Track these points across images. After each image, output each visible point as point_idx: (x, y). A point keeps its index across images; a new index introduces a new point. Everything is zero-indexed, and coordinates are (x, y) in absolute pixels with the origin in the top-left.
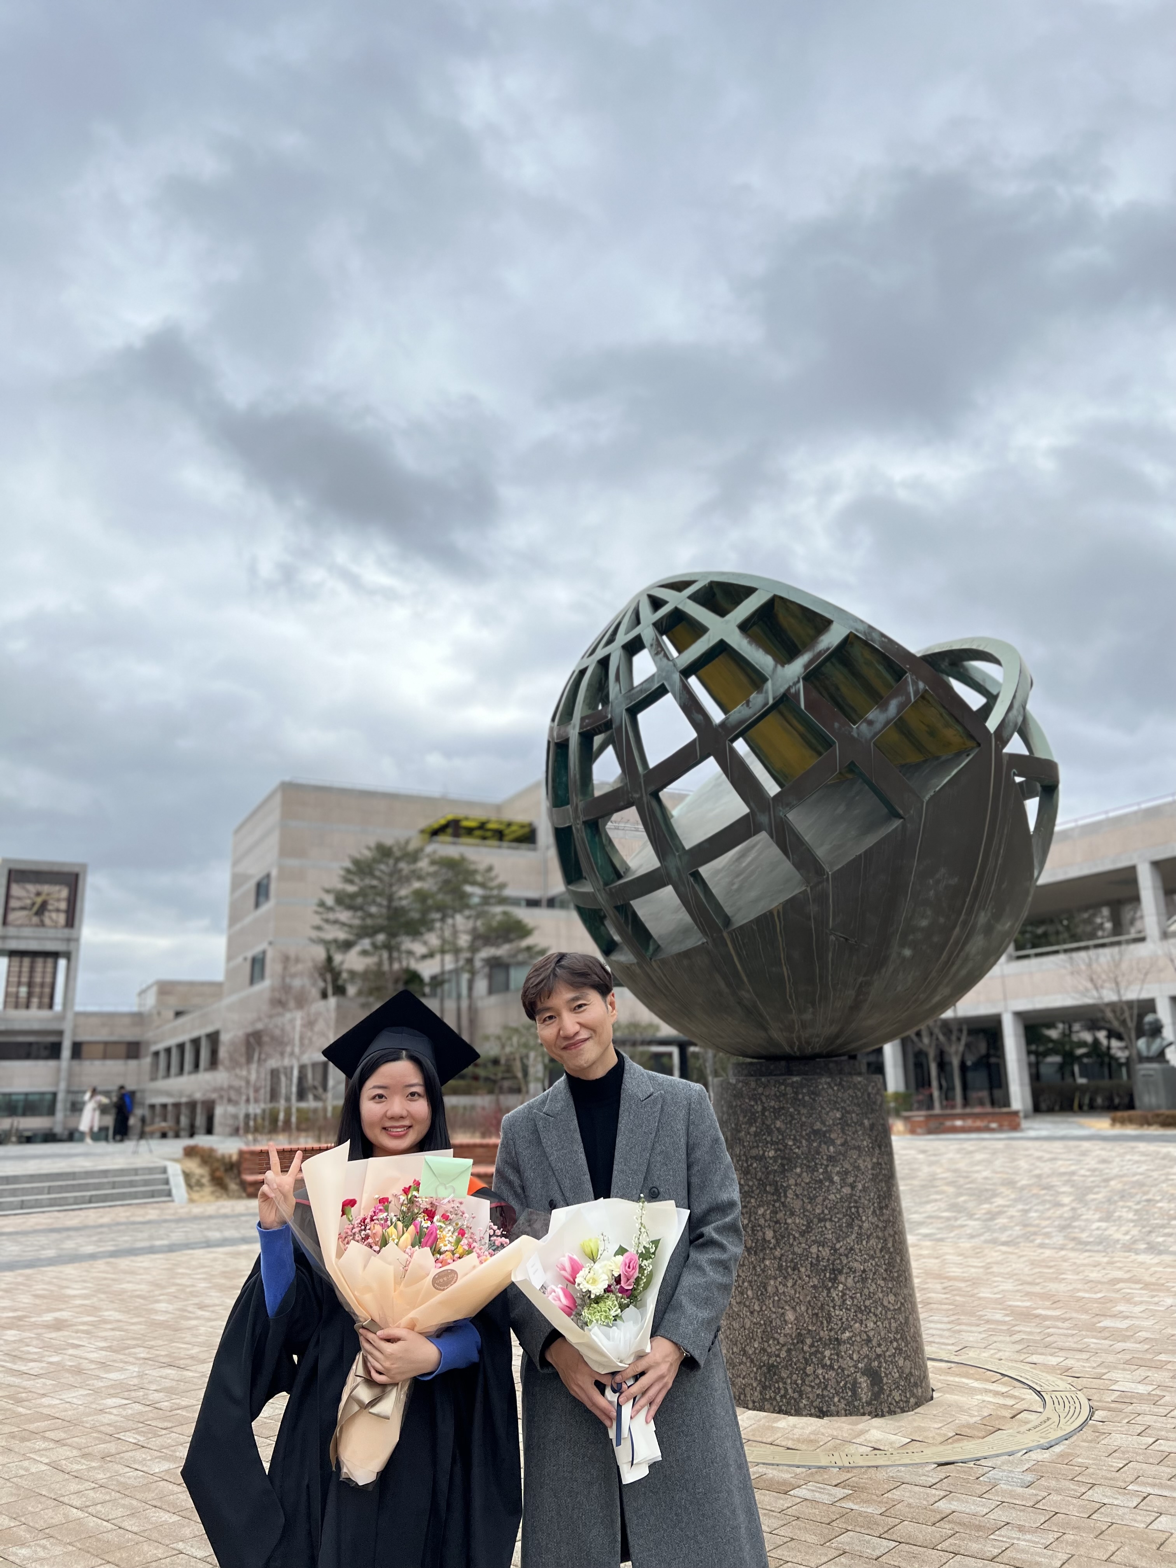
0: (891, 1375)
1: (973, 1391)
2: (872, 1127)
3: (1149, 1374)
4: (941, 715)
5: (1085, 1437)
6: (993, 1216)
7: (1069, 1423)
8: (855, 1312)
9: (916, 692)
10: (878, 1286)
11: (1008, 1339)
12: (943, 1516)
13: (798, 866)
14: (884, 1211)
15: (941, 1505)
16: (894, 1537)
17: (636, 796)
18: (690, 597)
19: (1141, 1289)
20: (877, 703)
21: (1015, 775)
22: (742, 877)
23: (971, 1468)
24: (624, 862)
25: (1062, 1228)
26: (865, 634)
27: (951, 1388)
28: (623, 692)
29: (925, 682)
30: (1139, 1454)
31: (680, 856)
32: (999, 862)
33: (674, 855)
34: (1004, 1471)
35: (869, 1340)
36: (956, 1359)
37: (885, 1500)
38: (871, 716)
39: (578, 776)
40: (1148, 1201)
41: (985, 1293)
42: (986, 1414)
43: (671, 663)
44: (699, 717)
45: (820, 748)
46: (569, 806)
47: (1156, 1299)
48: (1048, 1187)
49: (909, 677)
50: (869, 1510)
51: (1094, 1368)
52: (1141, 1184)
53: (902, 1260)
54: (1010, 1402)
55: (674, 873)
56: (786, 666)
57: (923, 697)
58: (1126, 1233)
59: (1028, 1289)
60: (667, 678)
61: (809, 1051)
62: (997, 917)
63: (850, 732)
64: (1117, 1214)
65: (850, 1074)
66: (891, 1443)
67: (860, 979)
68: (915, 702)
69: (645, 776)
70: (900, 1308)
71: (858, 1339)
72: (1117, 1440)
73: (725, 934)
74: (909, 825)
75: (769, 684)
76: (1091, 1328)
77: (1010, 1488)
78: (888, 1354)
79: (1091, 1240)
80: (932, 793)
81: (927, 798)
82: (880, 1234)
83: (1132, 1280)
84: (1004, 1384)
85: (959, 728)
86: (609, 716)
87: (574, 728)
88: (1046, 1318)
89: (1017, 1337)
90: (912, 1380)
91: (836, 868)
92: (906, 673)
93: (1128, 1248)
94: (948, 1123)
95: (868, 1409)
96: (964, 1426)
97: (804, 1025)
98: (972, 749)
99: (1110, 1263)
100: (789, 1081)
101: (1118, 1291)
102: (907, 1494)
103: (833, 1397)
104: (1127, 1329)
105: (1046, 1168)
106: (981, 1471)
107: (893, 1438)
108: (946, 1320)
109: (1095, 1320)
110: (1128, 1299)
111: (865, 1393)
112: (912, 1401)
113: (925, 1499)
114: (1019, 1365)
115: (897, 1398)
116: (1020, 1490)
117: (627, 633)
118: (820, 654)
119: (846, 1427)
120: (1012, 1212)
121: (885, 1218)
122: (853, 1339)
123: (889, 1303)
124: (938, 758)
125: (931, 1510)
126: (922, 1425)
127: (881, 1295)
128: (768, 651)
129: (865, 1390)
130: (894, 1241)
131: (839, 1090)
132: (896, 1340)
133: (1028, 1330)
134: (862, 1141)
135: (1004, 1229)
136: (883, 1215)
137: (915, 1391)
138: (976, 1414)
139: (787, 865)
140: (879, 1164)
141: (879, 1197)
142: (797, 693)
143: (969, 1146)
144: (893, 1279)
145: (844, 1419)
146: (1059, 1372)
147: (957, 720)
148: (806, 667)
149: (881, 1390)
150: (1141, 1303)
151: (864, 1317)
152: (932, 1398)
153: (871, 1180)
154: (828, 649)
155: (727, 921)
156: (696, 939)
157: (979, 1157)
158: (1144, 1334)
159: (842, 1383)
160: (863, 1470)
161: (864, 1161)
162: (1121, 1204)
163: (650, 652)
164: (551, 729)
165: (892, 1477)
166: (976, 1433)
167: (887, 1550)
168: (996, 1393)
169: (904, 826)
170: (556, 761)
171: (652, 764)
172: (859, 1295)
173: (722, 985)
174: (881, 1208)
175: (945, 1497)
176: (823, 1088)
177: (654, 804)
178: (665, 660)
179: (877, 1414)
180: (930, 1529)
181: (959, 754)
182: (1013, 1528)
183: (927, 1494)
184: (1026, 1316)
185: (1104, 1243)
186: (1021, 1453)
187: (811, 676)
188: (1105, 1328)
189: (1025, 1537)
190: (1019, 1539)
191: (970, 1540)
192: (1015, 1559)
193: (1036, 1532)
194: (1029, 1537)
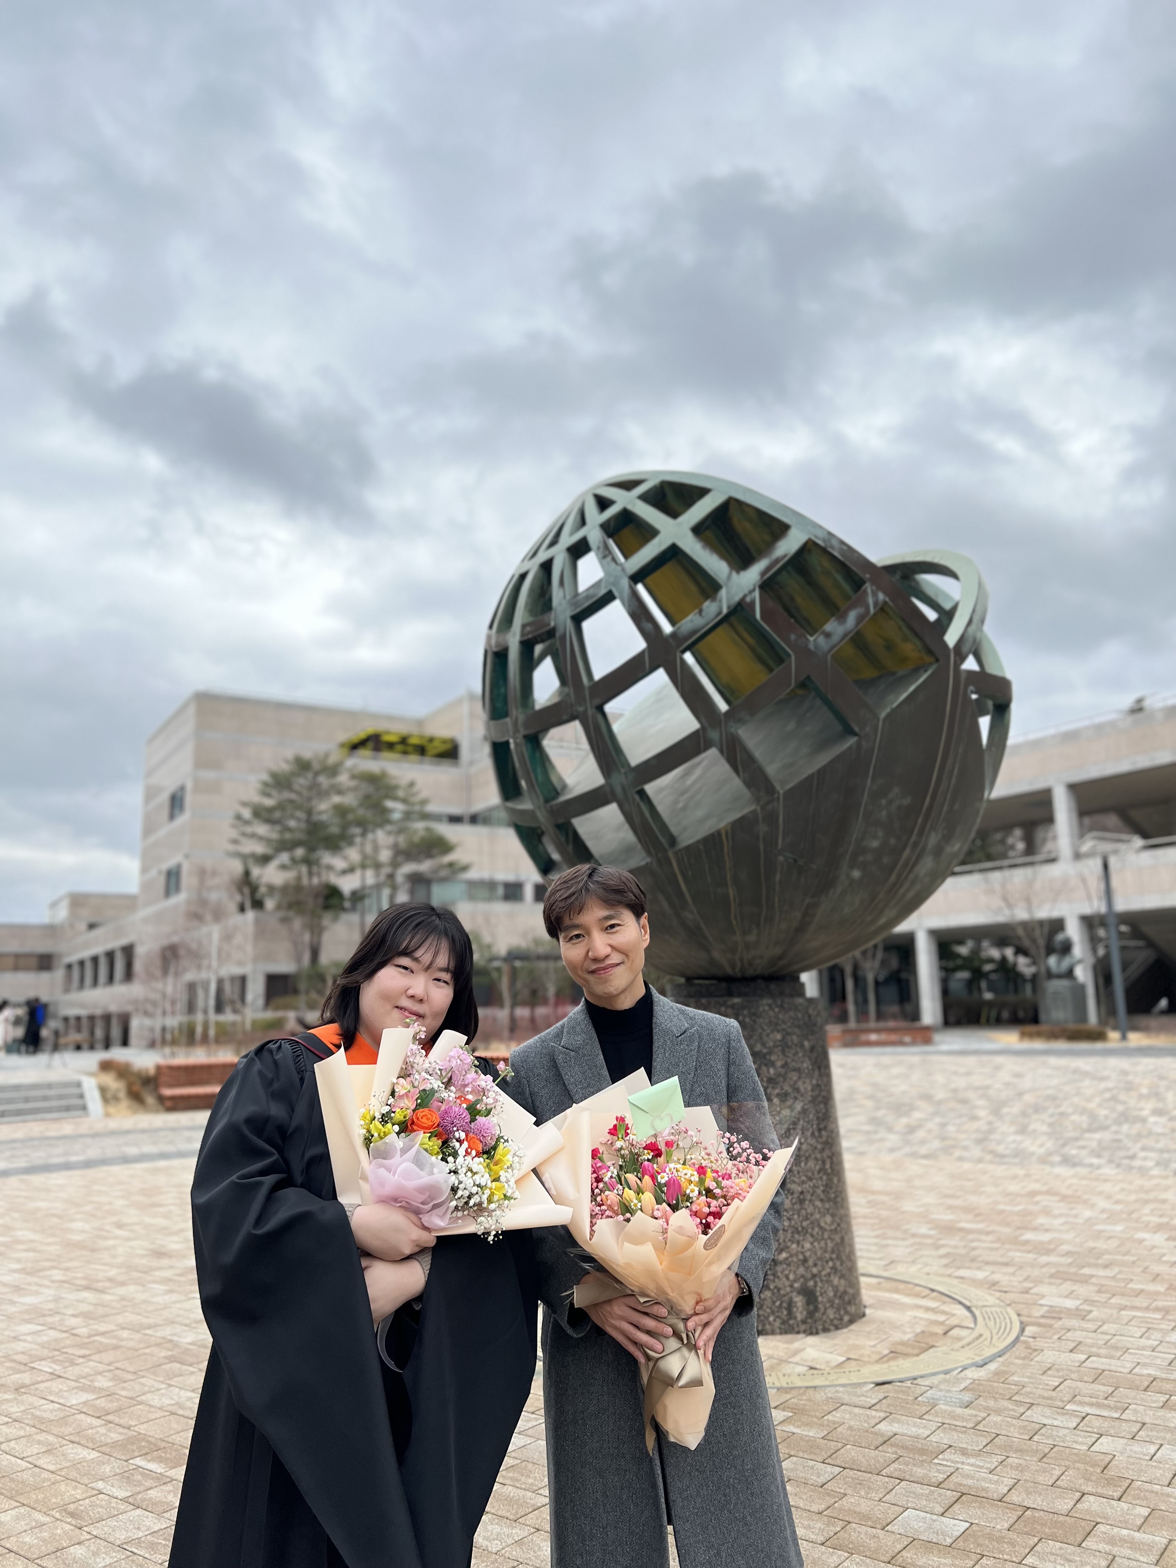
0: (825, 1294)
1: (903, 1307)
2: (812, 1049)
3: (1075, 1288)
4: (900, 628)
5: (1017, 1353)
6: (911, 1130)
7: (1001, 1340)
8: (793, 1233)
9: (876, 604)
10: (815, 1207)
11: (934, 1253)
12: (885, 1439)
13: (748, 784)
14: (823, 1133)
15: (883, 1427)
16: (838, 1462)
17: (581, 709)
18: (640, 497)
19: (1060, 1201)
20: (833, 615)
21: (972, 692)
22: (686, 796)
23: (909, 1387)
24: (561, 779)
25: (979, 1141)
26: (824, 540)
27: (883, 1304)
28: (568, 597)
29: (885, 593)
30: (1074, 1372)
31: (626, 774)
32: (953, 781)
33: (619, 771)
34: (941, 1390)
35: (805, 1260)
36: (885, 1274)
37: (826, 1422)
38: (828, 627)
39: (518, 687)
40: (1062, 1114)
41: (908, 1206)
42: (918, 1330)
43: (619, 568)
44: (649, 626)
45: (771, 663)
46: (508, 720)
47: (1074, 1212)
48: (964, 1101)
49: (868, 587)
50: (811, 1434)
51: (1020, 1282)
52: (1054, 1098)
53: (839, 1181)
54: (942, 1318)
55: (618, 790)
56: (742, 573)
57: (882, 609)
58: (1041, 1145)
59: (950, 1202)
60: (616, 583)
61: (750, 972)
62: (947, 838)
63: (806, 645)
64: (1032, 1127)
65: (792, 996)
66: (827, 1362)
67: (808, 900)
68: (875, 614)
69: (590, 688)
70: (836, 1229)
71: (795, 1259)
72: (1049, 1356)
73: (671, 854)
74: (864, 743)
75: (723, 593)
76: (1015, 1241)
77: (949, 1409)
78: (823, 1273)
79: (1007, 1152)
80: (888, 710)
81: (883, 715)
82: (819, 1156)
83: (1048, 1193)
84: (934, 1299)
85: (918, 643)
86: (552, 624)
87: (514, 635)
88: (969, 1231)
89: (942, 1251)
90: (847, 1298)
91: (788, 786)
92: (864, 582)
93: (1044, 1160)
94: (864, 1037)
95: (803, 1327)
96: (898, 1344)
97: (747, 947)
98: (931, 664)
99: (1027, 1176)
100: (730, 1003)
101: (1037, 1203)
102: (847, 1416)
103: (769, 1316)
104: (1050, 1242)
105: (961, 1082)
106: (919, 1391)
107: (829, 1357)
108: (872, 1234)
109: (1017, 1233)
110: (1046, 1212)
111: (800, 1313)
112: (846, 1318)
113: (865, 1421)
114: (947, 1280)
115: (832, 1316)
116: (959, 1411)
117: (572, 533)
118: (777, 561)
119: (782, 1346)
120: (930, 1125)
121: (824, 1139)
122: (790, 1259)
123: (826, 1223)
124: (894, 674)
125: (872, 1433)
126: (857, 1343)
127: (817, 1216)
128: (723, 557)
129: (800, 1309)
130: (832, 1163)
131: (780, 1012)
132: (831, 1259)
133: (952, 1243)
134: (802, 1062)
135: (923, 1142)
136: (821, 1136)
137: (849, 1309)
138: (909, 1330)
139: (736, 783)
140: (818, 1085)
141: (818, 1118)
142: (753, 603)
143: (886, 1060)
144: (829, 1200)
145: (779, 1337)
146: (986, 1286)
147: (916, 634)
148: (763, 574)
149: (816, 1309)
150: (1061, 1215)
151: (801, 1238)
152: (864, 1315)
153: (810, 1102)
154: (785, 556)
155: (673, 841)
156: (640, 859)
157: (895, 1071)
158: (1065, 1248)
159: (778, 1303)
160: (802, 1391)
161: (804, 1083)
162: (1035, 1117)
163: (597, 555)
164: (489, 637)
165: (831, 1398)
166: (910, 1351)
167: (832, 1476)
168: (927, 1309)
169: (859, 745)
170: (494, 671)
171: (598, 673)
172: (796, 1217)
173: (666, 905)
174: (820, 1130)
175: (884, 1419)
176: (764, 1010)
177: (600, 717)
178: (613, 565)
179: (812, 1332)
180: (873, 1453)
181: (916, 671)
182: (956, 1451)
183: (868, 1416)
184: (950, 1229)
185: (1022, 1156)
186: (956, 1372)
187: (767, 585)
188: (1026, 1242)
189: (969, 1461)
190: (963, 1463)
191: (914, 1465)
192: (961, 1485)
193: (979, 1455)
194: (972, 1460)
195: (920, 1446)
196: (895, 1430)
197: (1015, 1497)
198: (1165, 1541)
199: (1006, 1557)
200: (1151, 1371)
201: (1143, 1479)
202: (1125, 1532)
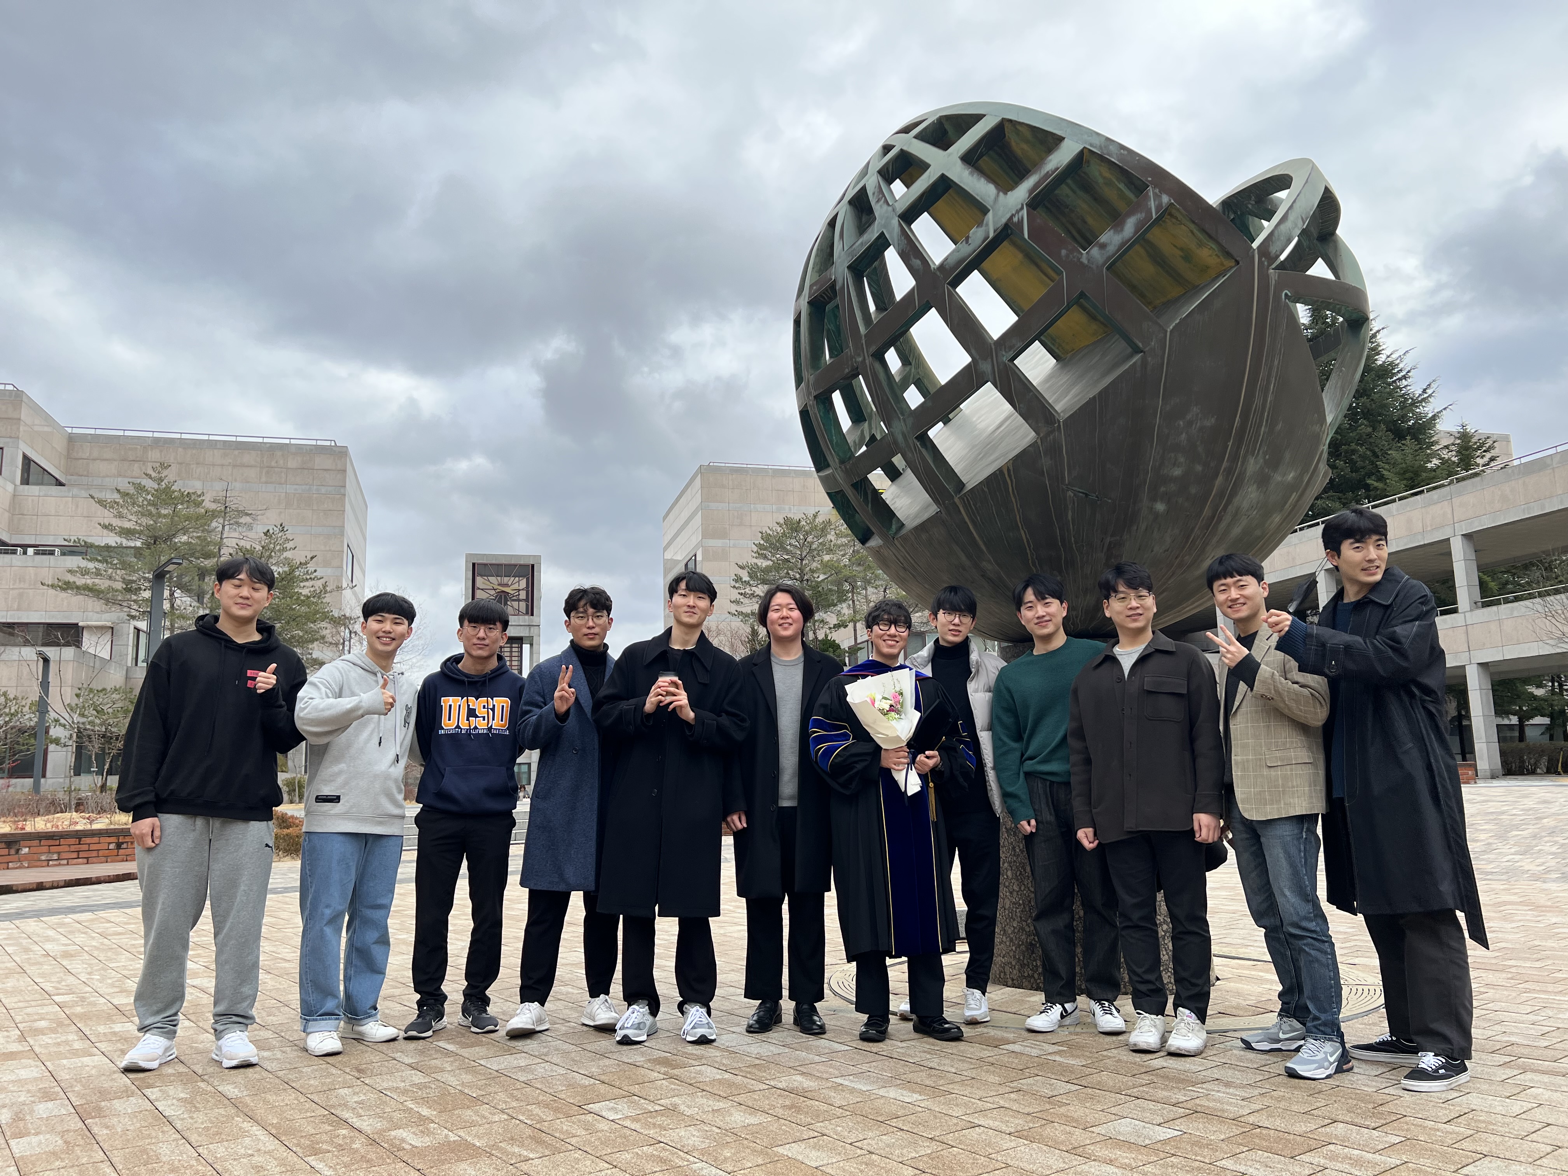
4: (1192, 232)
5: (1366, 1020)
7: (1354, 1009)
9: (1158, 208)
13: (1026, 417)
17: (860, 360)
18: (916, 137)
20: (1113, 223)
26: (1101, 148)
28: (846, 249)
29: (1170, 194)
31: (905, 419)
33: (900, 418)
38: (1103, 238)
39: (808, 349)
43: (890, 209)
44: (917, 263)
46: (803, 384)
49: (1151, 191)
50: (1073, 1064)
55: (900, 439)
56: (1009, 193)
58: (1541, 864)
60: (887, 225)
63: (1079, 259)
64: (1538, 848)
67: (1108, 540)
69: (866, 336)
73: (957, 499)
74: (1149, 359)
75: (990, 216)
80: (1177, 321)
81: (1173, 326)
86: (834, 278)
87: (804, 298)
91: (1069, 414)
92: (1147, 188)
96: (1232, 1007)
98: (1228, 270)
106: (1221, 1040)
117: (857, 185)
118: (1047, 175)
124: (1195, 288)
128: (990, 180)
139: (1017, 417)
142: (1021, 222)
147: (1210, 237)
148: (1031, 191)
154: (1057, 169)
155: (961, 485)
156: (930, 510)
166: (1241, 1013)
167: (1066, 1093)
169: (1144, 362)
173: (962, 557)
177: (881, 368)
178: (885, 207)
180: (1125, 1079)
181: (1219, 278)
182: (1219, 1083)
187: (1035, 203)
189: (1228, 1090)
190: (1218, 1091)
191: (1162, 1089)
192: (1199, 1105)
193: (1243, 1087)
194: (1231, 1090)
195: (1182, 1077)
196: (1165, 1064)
197: (1251, 1119)
198: (1399, 1162)
199: (1198, 1158)
200: (1513, 1039)
201: (1420, 1116)
202: (1356, 1152)
